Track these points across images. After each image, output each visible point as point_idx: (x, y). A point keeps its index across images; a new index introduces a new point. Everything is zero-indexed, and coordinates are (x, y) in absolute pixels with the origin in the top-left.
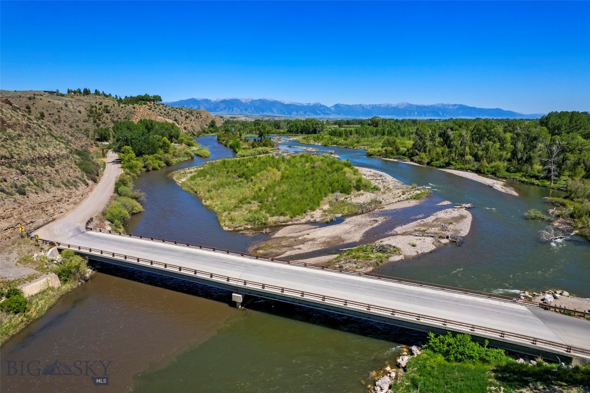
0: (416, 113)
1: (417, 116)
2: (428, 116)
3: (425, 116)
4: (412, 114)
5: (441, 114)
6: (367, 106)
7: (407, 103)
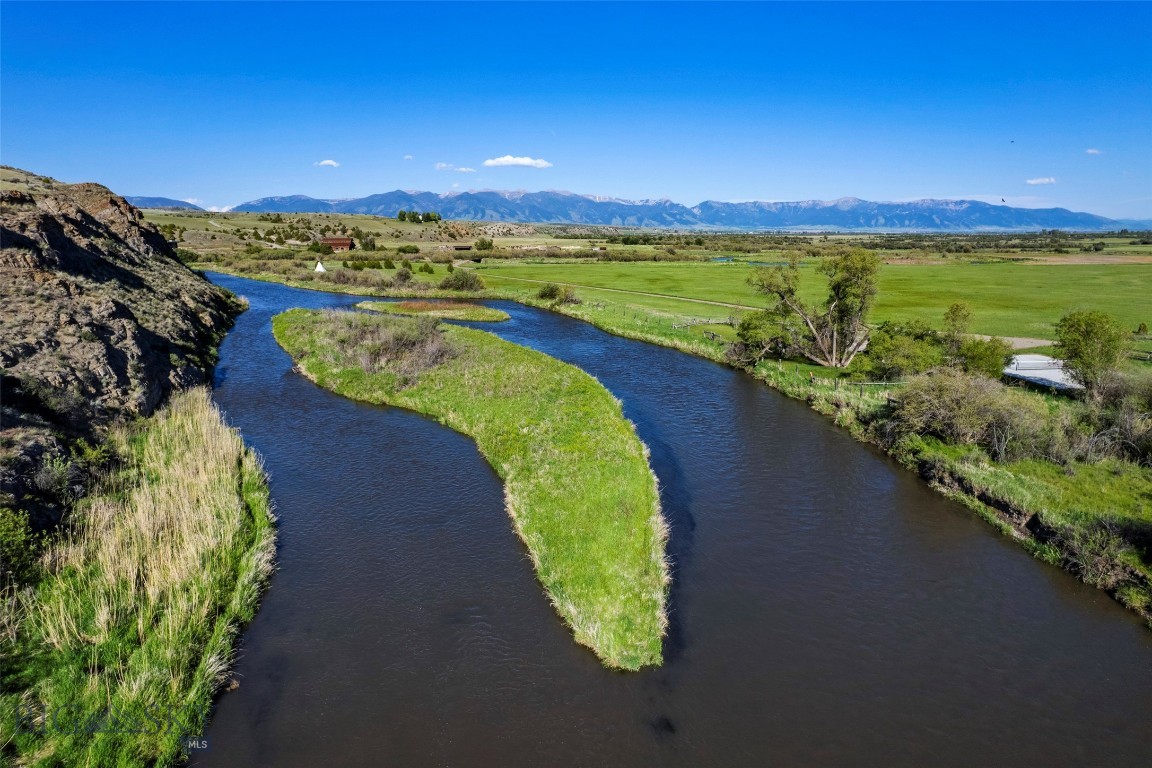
0: (882, 220)
1: (885, 225)
2: (909, 226)
3: (902, 225)
4: (873, 222)
5: (938, 221)
6: (769, 205)
7: (856, 200)
